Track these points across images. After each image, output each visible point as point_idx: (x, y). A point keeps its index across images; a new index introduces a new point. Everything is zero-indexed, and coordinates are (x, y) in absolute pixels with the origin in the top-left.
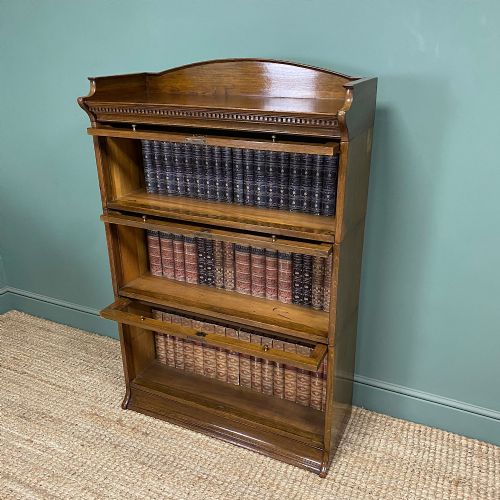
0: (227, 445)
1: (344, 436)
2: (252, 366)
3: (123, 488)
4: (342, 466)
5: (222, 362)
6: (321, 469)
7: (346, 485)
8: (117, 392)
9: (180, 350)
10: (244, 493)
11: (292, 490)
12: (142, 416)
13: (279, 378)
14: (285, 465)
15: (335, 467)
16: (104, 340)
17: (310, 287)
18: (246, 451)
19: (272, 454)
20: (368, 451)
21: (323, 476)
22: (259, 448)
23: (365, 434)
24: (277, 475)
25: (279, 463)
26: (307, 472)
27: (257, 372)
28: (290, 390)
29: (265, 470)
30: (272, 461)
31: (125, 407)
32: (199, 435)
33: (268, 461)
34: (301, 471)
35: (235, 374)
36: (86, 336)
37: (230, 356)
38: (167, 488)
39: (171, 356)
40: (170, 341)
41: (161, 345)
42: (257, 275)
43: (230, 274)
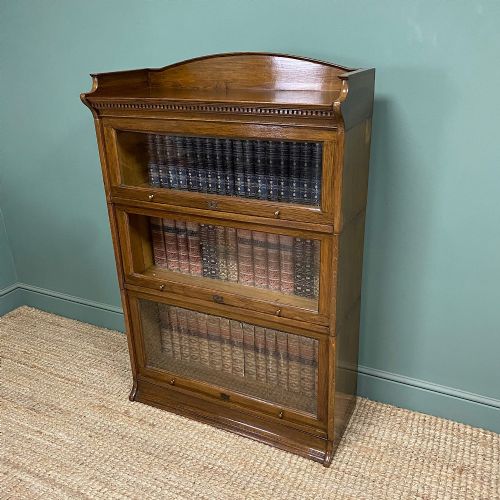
0: (232, 435)
1: (349, 426)
2: (257, 358)
3: (130, 478)
4: (345, 455)
5: (227, 354)
6: (325, 458)
7: (350, 473)
8: (124, 384)
9: (185, 343)
10: (249, 482)
11: (296, 479)
12: (150, 408)
13: (283, 370)
14: (289, 455)
15: (339, 456)
16: (114, 334)
17: (312, 278)
18: (251, 441)
19: (276, 443)
20: (373, 440)
21: (327, 465)
22: (265, 439)
23: (370, 424)
24: (281, 464)
25: (284, 453)
26: (311, 462)
27: (262, 364)
28: (294, 381)
29: (270, 460)
30: (277, 451)
31: (132, 399)
32: (205, 426)
33: (273, 452)
34: (306, 461)
35: (240, 366)
36: (95, 330)
37: (235, 348)
38: (173, 478)
39: (177, 349)
40: (176, 334)
41: (167, 338)
42: (259, 267)
43: (233, 266)
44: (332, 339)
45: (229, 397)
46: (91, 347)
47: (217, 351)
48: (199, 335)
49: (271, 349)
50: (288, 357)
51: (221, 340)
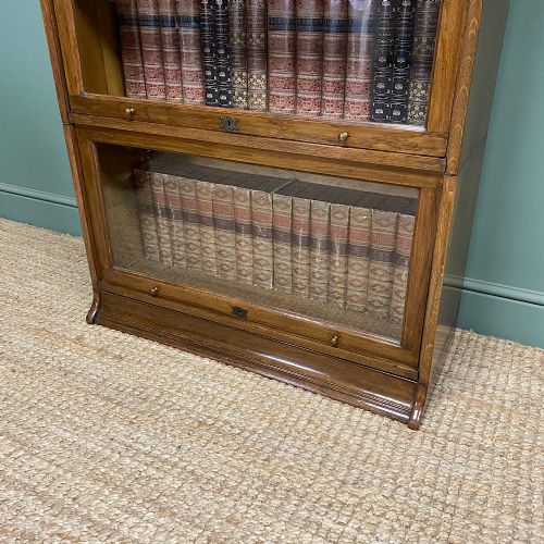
0: (250, 375)
1: (446, 368)
2: (294, 255)
3: (68, 435)
4: (444, 412)
5: (245, 250)
6: (411, 413)
7: (456, 441)
9: (179, 236)
10: (276, 450)
11: (361, 446)
12: (118, 333)
13: (338, 273)
14: (346, 408)
15: (434, 413)
18: (282, 386)
19: (323, 388)
20: (490, 390)
21: (415, 427)
22: (304, 381)
23: (481, 367)
24: (334, 422)
25: (338, 405)
26: (386, 420)
27: (302, 265)
28: (356, 292)
29: (314, 413)
30: (326, 401)
31: (92, 321)
32: (206, 361)
33: (318, 402)
34: (377, 417)
35: (266, 271)
37: (258, 241)
38: (143, 438)
39: (166, 248)
40: (163, 221)
41: (151, 231)
42: (307, 76)
43: (258, 81)
44: (448, 182)
45: (246, 312)
46: (42, 256)
47: (228, 247)
48: (200, 220)
49: (320, 236)
50: (348, 250)
51: (236, 227)
